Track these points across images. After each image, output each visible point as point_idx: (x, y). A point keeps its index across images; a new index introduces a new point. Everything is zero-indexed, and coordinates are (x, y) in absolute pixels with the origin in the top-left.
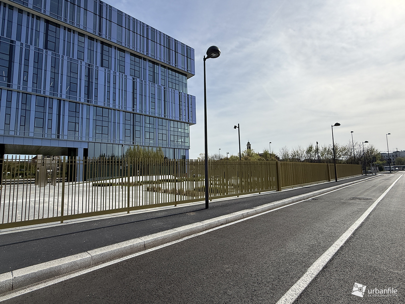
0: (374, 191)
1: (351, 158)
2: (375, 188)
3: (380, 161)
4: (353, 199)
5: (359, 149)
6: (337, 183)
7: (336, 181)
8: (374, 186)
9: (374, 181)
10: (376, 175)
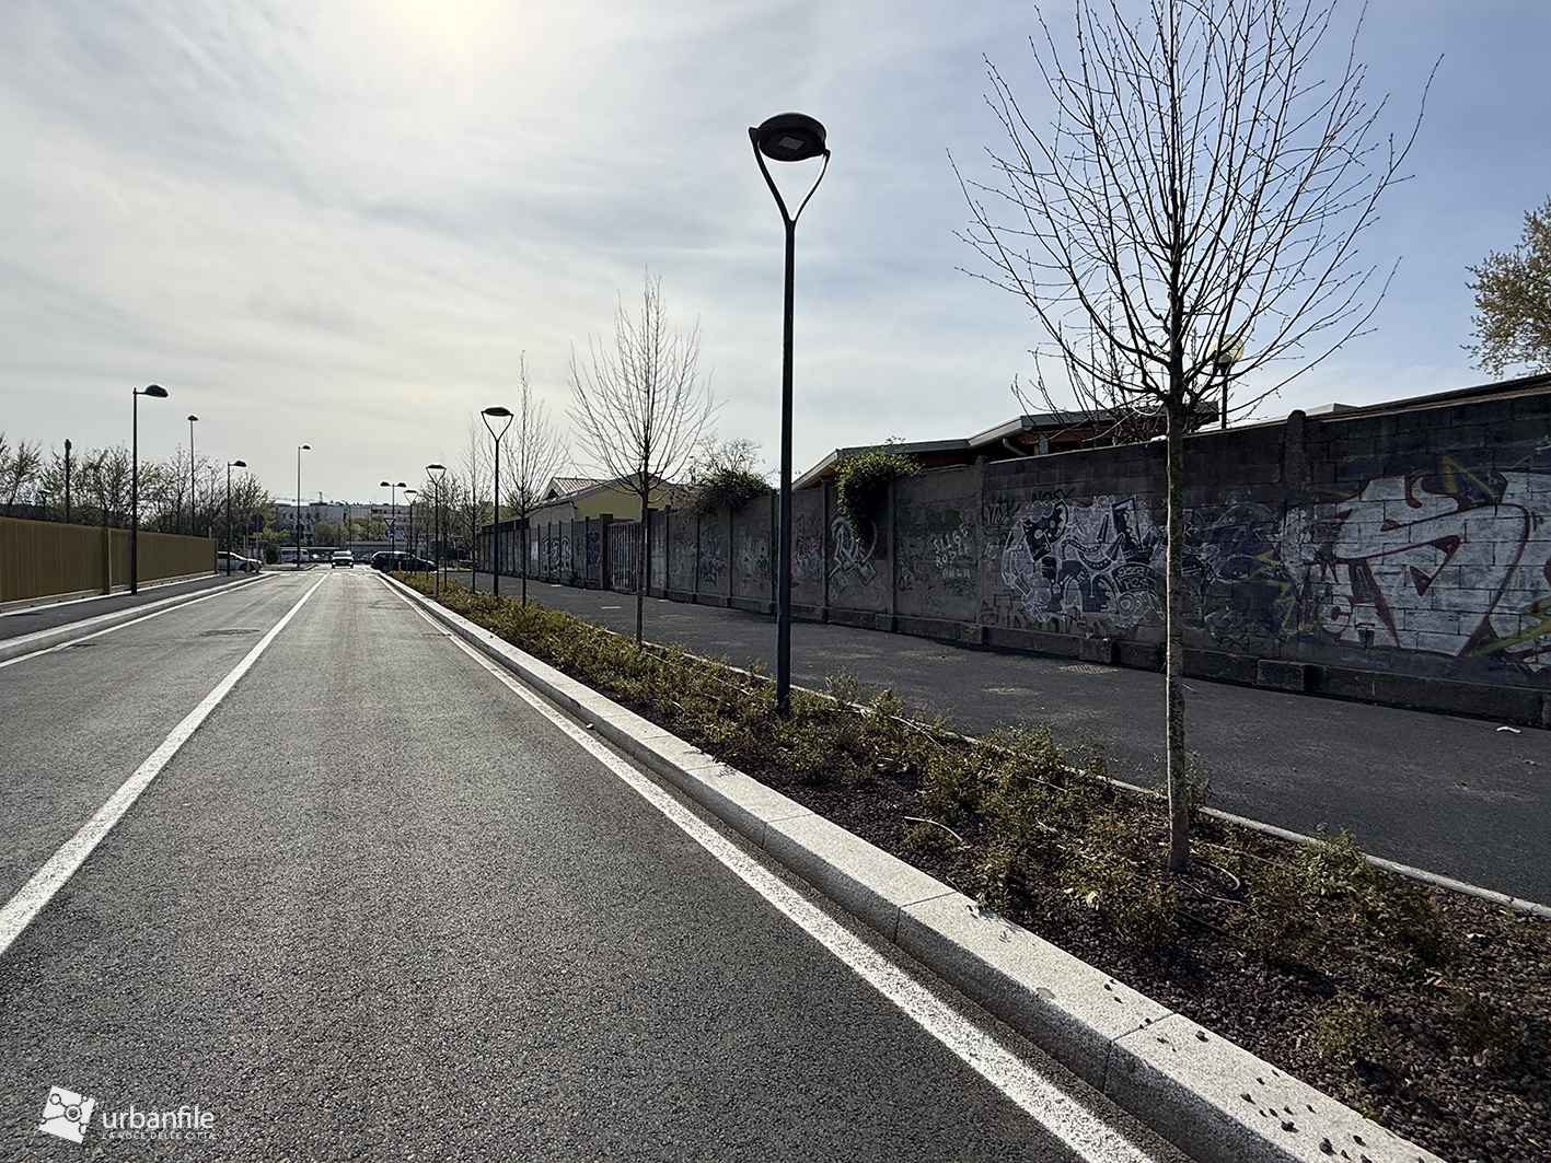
0: (261, 614)
1: (178, 513)
2: (260, 609)
3: (270, 530)
4: (209, 634)
5: (210, 482)
6: (135, 597)
7: (134, 593)
8: (258, 604)
9: (256, 591)
10: (258, 574)
